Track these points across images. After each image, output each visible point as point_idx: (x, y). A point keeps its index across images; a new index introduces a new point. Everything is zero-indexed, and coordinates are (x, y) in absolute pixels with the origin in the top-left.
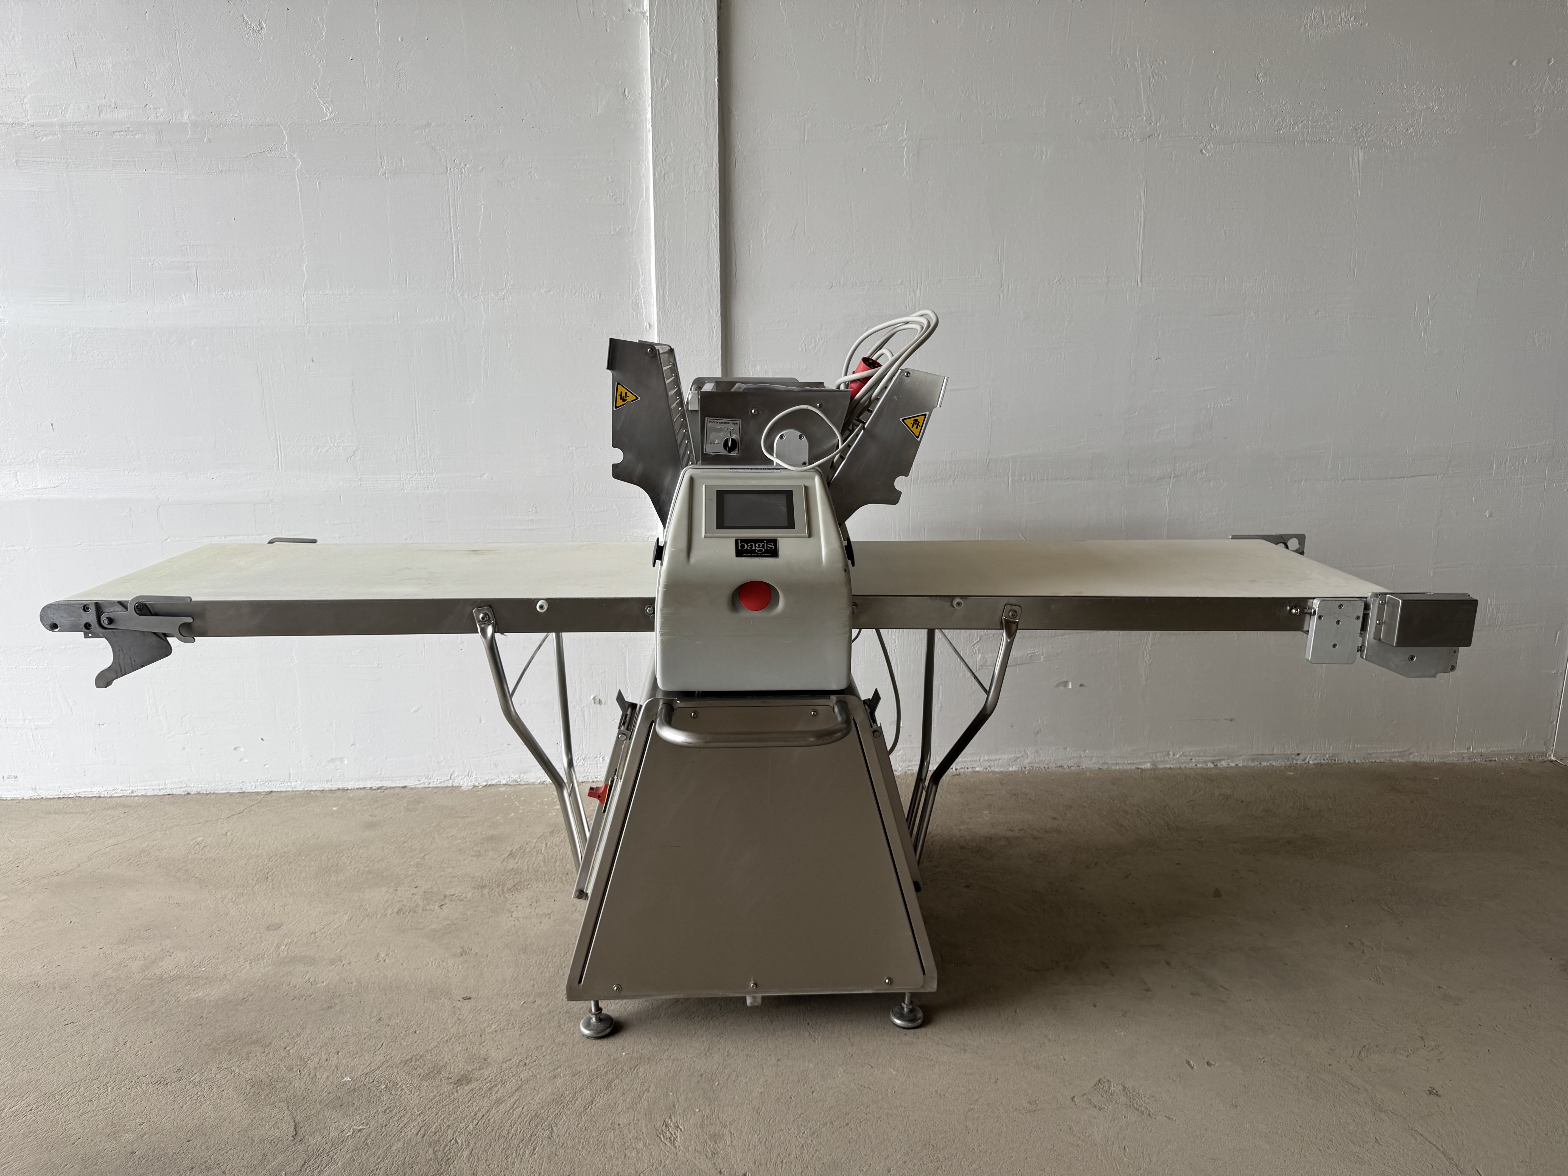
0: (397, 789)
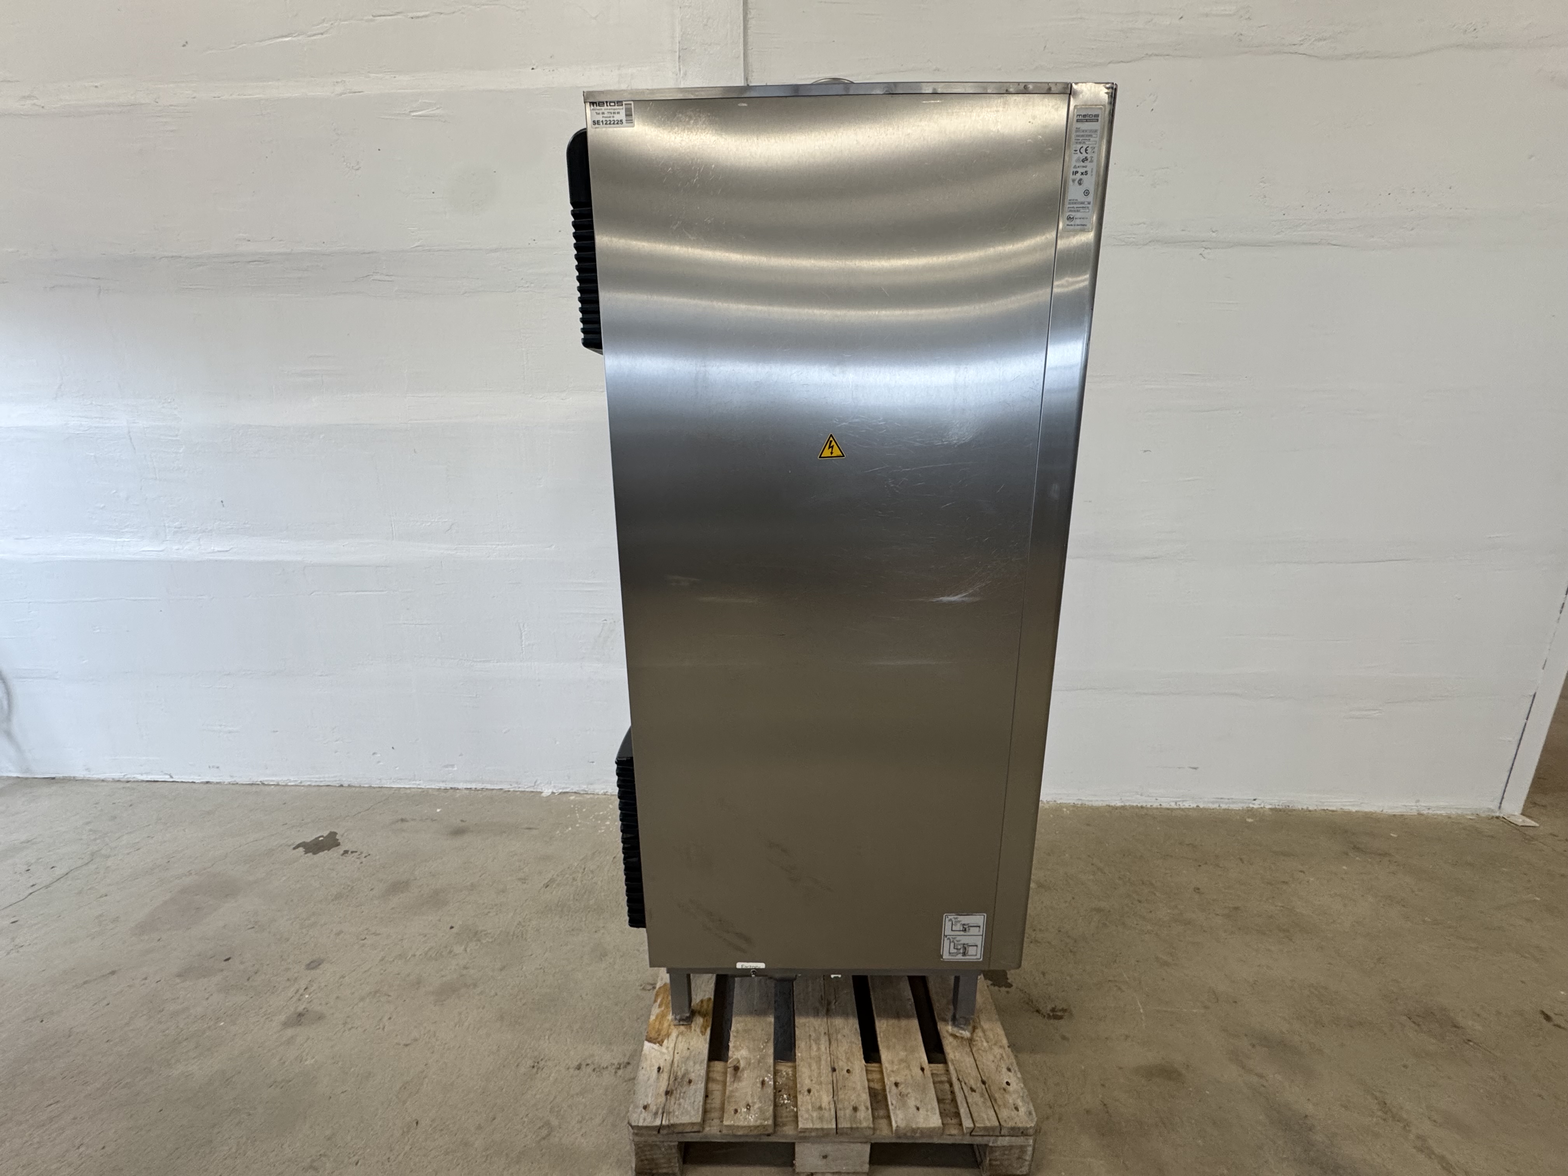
0: (494, 792)
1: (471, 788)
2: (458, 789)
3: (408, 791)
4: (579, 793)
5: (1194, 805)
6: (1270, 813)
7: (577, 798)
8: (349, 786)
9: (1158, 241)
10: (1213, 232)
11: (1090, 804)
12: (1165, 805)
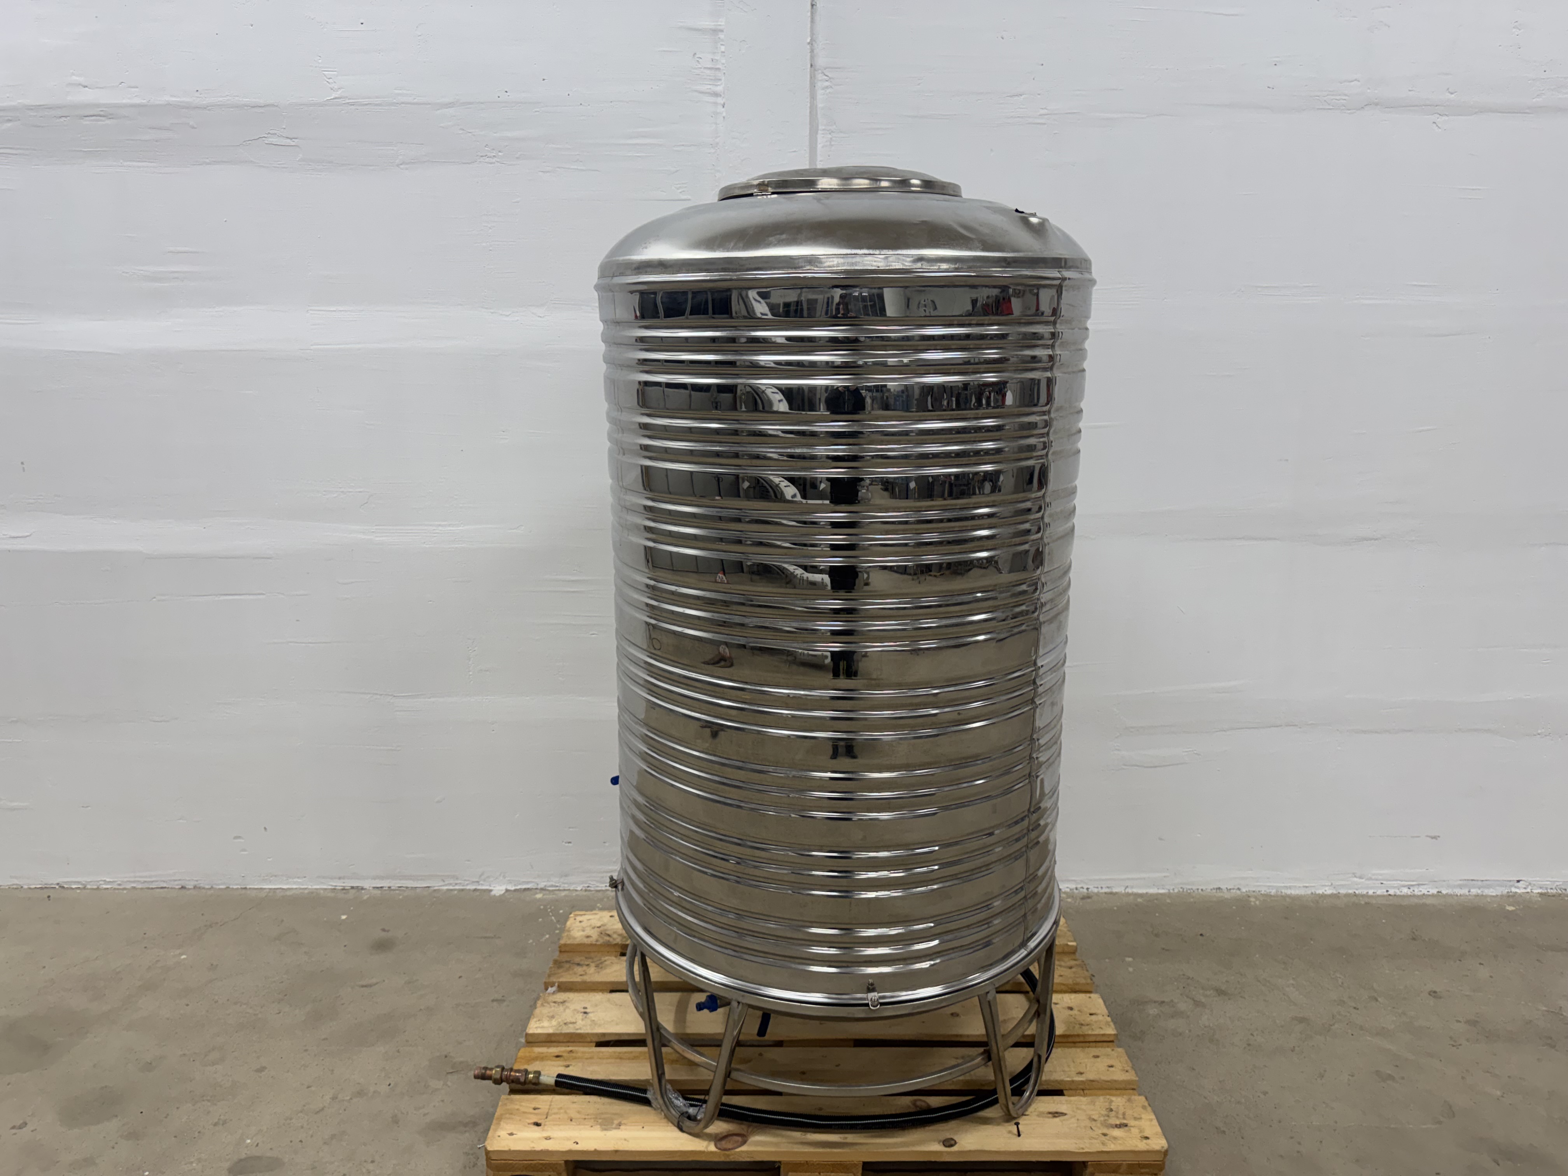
1: (381, 887)
2: (362, 889)
3: (288, 893)
4: (548, 890)
5: (1434, 891)
6: (1540, 899)
7: (545, 897)
8: (195, 887)
9: (1377, 104)
10: (1452, 94)
11: (1289, 892)
12: (1391, 892)
